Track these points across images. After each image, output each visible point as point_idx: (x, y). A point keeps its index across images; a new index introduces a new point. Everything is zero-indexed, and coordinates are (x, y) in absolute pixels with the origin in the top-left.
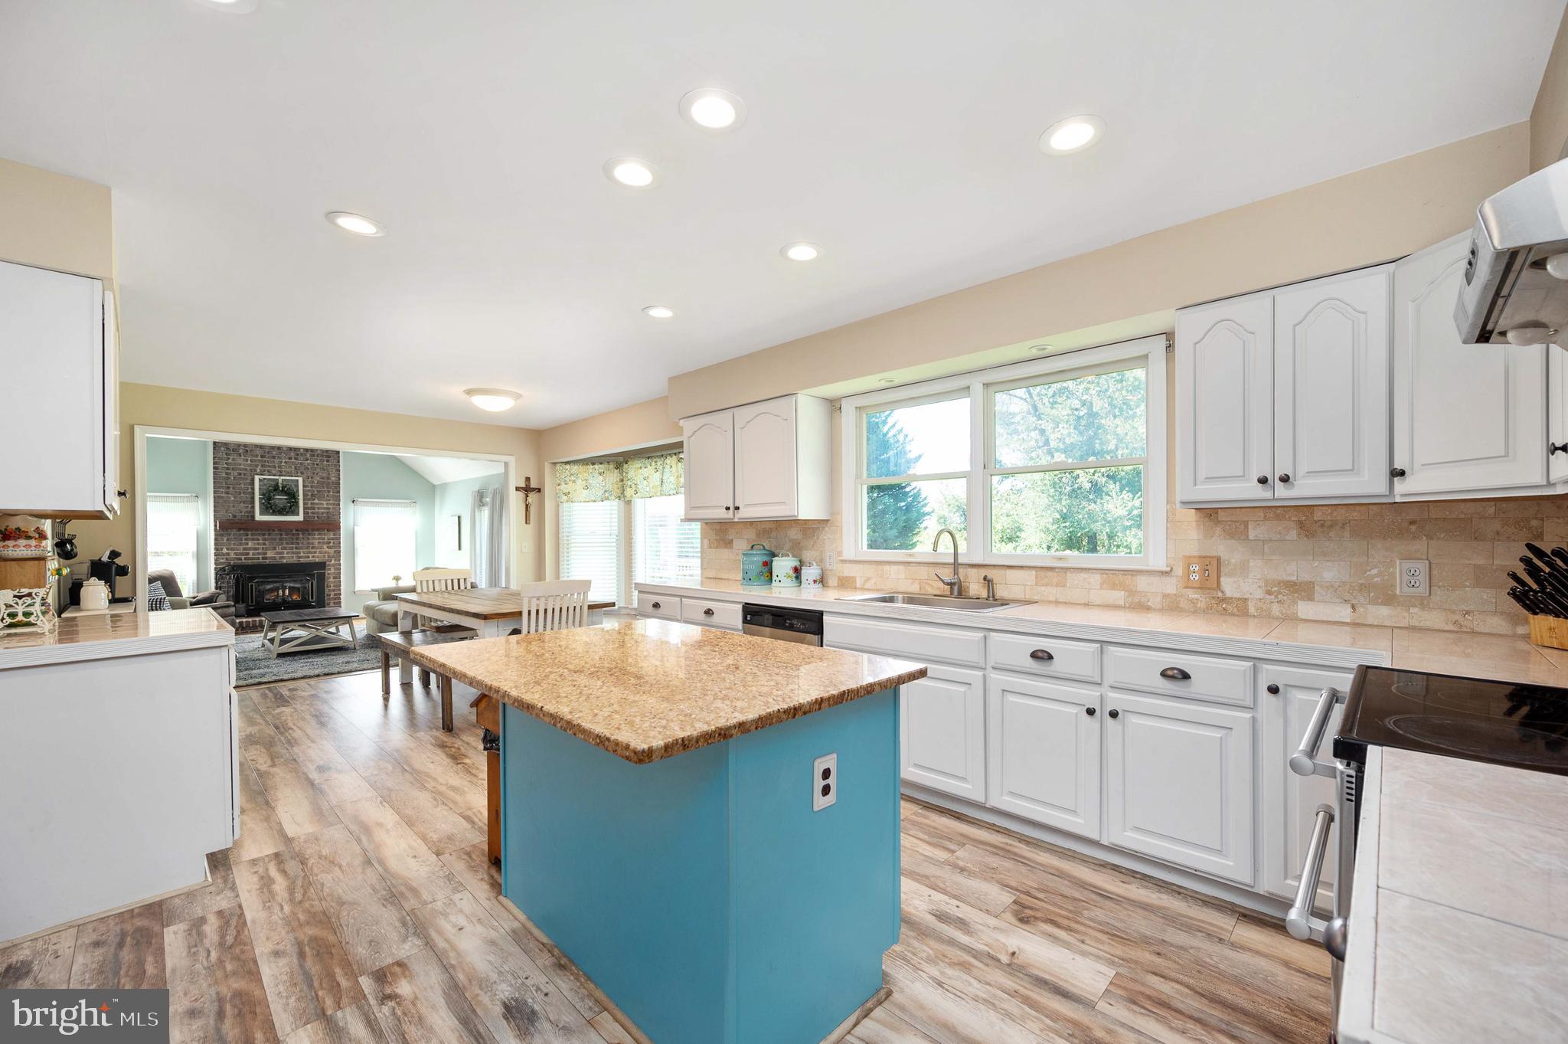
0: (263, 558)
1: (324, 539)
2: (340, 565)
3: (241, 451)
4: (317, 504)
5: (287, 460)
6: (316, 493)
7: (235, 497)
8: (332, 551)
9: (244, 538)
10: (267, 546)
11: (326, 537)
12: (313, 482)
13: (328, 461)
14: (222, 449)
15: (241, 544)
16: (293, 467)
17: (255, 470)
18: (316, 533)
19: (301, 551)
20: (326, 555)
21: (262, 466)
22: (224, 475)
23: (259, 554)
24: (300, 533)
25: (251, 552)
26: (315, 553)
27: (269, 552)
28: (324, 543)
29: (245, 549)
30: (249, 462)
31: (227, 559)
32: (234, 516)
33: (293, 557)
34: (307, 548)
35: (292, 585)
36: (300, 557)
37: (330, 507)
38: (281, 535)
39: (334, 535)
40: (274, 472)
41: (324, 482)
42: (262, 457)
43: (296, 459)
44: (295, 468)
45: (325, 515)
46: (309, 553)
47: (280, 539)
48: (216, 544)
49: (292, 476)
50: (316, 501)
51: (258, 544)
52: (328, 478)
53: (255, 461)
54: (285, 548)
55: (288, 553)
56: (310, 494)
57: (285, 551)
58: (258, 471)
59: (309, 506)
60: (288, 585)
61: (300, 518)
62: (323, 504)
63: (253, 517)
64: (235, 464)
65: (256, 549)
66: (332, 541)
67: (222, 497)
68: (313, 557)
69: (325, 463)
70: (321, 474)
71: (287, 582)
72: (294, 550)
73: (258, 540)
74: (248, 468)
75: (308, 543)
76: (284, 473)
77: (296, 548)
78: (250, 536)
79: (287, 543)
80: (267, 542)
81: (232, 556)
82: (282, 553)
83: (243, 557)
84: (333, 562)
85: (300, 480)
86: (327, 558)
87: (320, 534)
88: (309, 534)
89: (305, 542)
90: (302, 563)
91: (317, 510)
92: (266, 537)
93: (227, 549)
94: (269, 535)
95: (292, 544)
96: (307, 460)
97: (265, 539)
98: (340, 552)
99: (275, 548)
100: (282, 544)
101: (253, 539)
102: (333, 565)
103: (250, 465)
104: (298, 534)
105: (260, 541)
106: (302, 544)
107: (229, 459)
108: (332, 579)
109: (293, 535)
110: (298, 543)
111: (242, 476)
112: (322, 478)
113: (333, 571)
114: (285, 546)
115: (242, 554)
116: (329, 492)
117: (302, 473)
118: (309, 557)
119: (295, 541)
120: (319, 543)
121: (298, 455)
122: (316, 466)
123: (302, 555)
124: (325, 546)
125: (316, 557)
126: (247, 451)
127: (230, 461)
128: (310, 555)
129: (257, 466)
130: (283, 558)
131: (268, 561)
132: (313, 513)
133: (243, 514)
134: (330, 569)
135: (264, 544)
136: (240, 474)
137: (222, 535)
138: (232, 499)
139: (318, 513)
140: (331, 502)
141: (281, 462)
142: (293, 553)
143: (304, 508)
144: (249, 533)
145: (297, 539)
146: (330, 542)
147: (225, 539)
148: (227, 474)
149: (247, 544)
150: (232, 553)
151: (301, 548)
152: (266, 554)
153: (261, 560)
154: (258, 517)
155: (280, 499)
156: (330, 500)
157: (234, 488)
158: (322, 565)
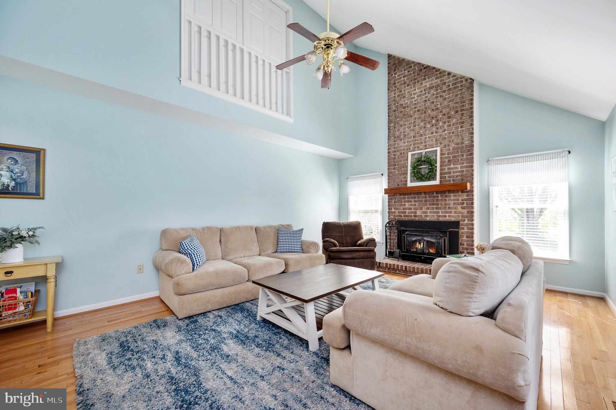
0: (415, 216)
1: (458, 200)
2: (473, 225)
3: (402, 137)
4: (453, 168)
5: (430, 135)
6: (452, 158)
7: (398, 171)
8: (465, 211)
9: (403, 200)
10: (417, 207)
11: (460, 199)
12: (449, 149)
13: (462, 127)
14: (392, 138)
15: (401, 205)
16: (434, 140)
17: (410, 149)
18: (452, 195)
19: (440, 211)
20: (460, 215)
21: (414, 145)
22: (393, 156)
23: (412, 212)
24: (439, 195)
25: (407, 211)
26: (451, 212)
27: (418, 211)
28: (458, 204)
29: (404, 209)
30: (406, 143)
31: (394, 216)
32: (398, 185)
33: (434, 216)
34: (445, 208)
35: (429, 240)
36: (439, 216)
37: (464, 169)
38: (426, 197)
39: (467, 196)
40: (421, 147)
41: (458, 148)
42: (414, 137)
43: (436, 132)
44: (436, 139)
45: (459, 178)
46: (446, 212)
47: (426, 201)
48: (389, 205)
49: (434, 147)
50: (452, 166)
51: (411, 205)
52: (462, 143)
53: (410, 142)
54: (428, 209)
55: (430, 212)
56: (447, 160)
57: (429, 211)
58: (411, 148)
59: (446, 171)
60: (426, 239)
61: (437, 182)
62: (457, 168)
63: (406, 184)
64: (399, 147)
65: (410, 209)
66: (465, 202)
67: (392, 172)
68: (449, 216)
69: (460, 129)
70: (455, 141)
71: (426, 236)
72: (435, 210)
73: (411, 202)
74: (406, 148)
75: (446, 204)
76: (428, 146)
77: (437, 208)
78: (406, 199)
79: (430, 204)
80: (417, 204)
81: (397, 214)
82: (426, 212)
83: (403, 215)
84: (466, 222)
85: (438, 149)
86: (461, 218)
87: (455, 196)
88: (446, 196)
89: (443, 203)
90: (441, 222)
91: (452, 174)
92: (416, 199)
93: (395, 209)
94: (418, 198)
95: (433, 204)
96: (445, 130)
97: (415, 201)
98: (473, 212)
99: (421, 209)
100: (427, 205)
101: (408, 202)
102: (466, 225)
103: (407, 146)
104: (438, 197)
105: (413, 203)
106: (441, 204)
107: (395, 144)
108: (465, 238)
109: (434, 197)
110: (438, 204)
111: (402, 155)
112: (457, 144)
113: (466, 230)
114: (428, 206)
115: (402, 212)
116: (463, 155)
117: (441, 144)
118: (446, 216)
119: (435, 202)
120: (454, 203)
121: (437, 129)
122: (452, 134)
123: (441, 214)
124: (459, 207)
125: (451, 217)
126: (405, 135)
127: (396, 145)
128: (447, 215)
129: (411, 145)
130: (427, 216)
131: (417, 219)
132: (449, 177)
133: (403, 183)
134: (463, 229)
135: (415, 205)
136: (401, 154)
137: (391, 199)
138: (397, 172)
139: (453, 176)
140: (465, 165)
141: (426, 138)
142: (434, 212)
143: (441, 174)
144: (406, 197)
145: (437, 200)
146: (463, 203)
147: (393, 201)
148: (394, 155)
149: (405, 205)
150: (397, 211)
151: (440, 208)
152: (416, 213)
153: (413, 218)
154: (410, 184)
155: (424, 169)
156: (463, 163)
157: (398, 165)
158: (456, 224)
